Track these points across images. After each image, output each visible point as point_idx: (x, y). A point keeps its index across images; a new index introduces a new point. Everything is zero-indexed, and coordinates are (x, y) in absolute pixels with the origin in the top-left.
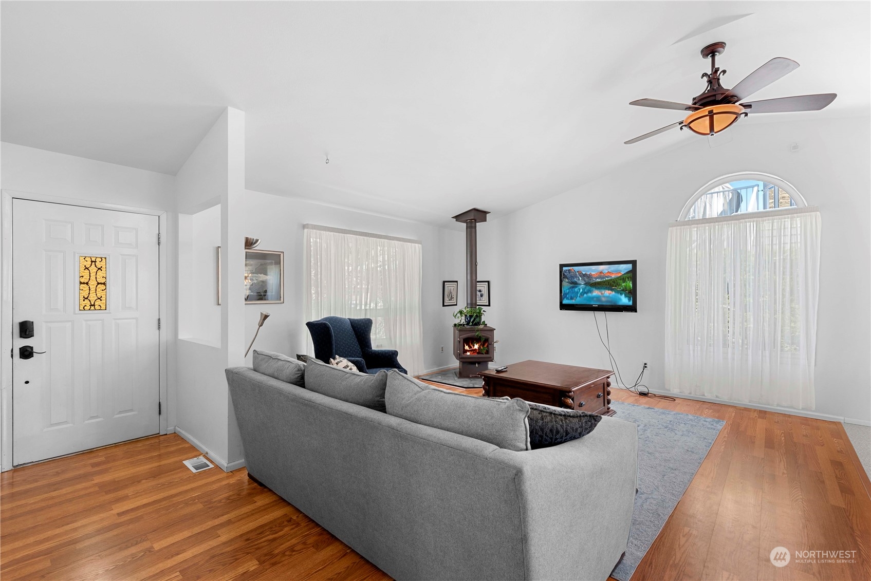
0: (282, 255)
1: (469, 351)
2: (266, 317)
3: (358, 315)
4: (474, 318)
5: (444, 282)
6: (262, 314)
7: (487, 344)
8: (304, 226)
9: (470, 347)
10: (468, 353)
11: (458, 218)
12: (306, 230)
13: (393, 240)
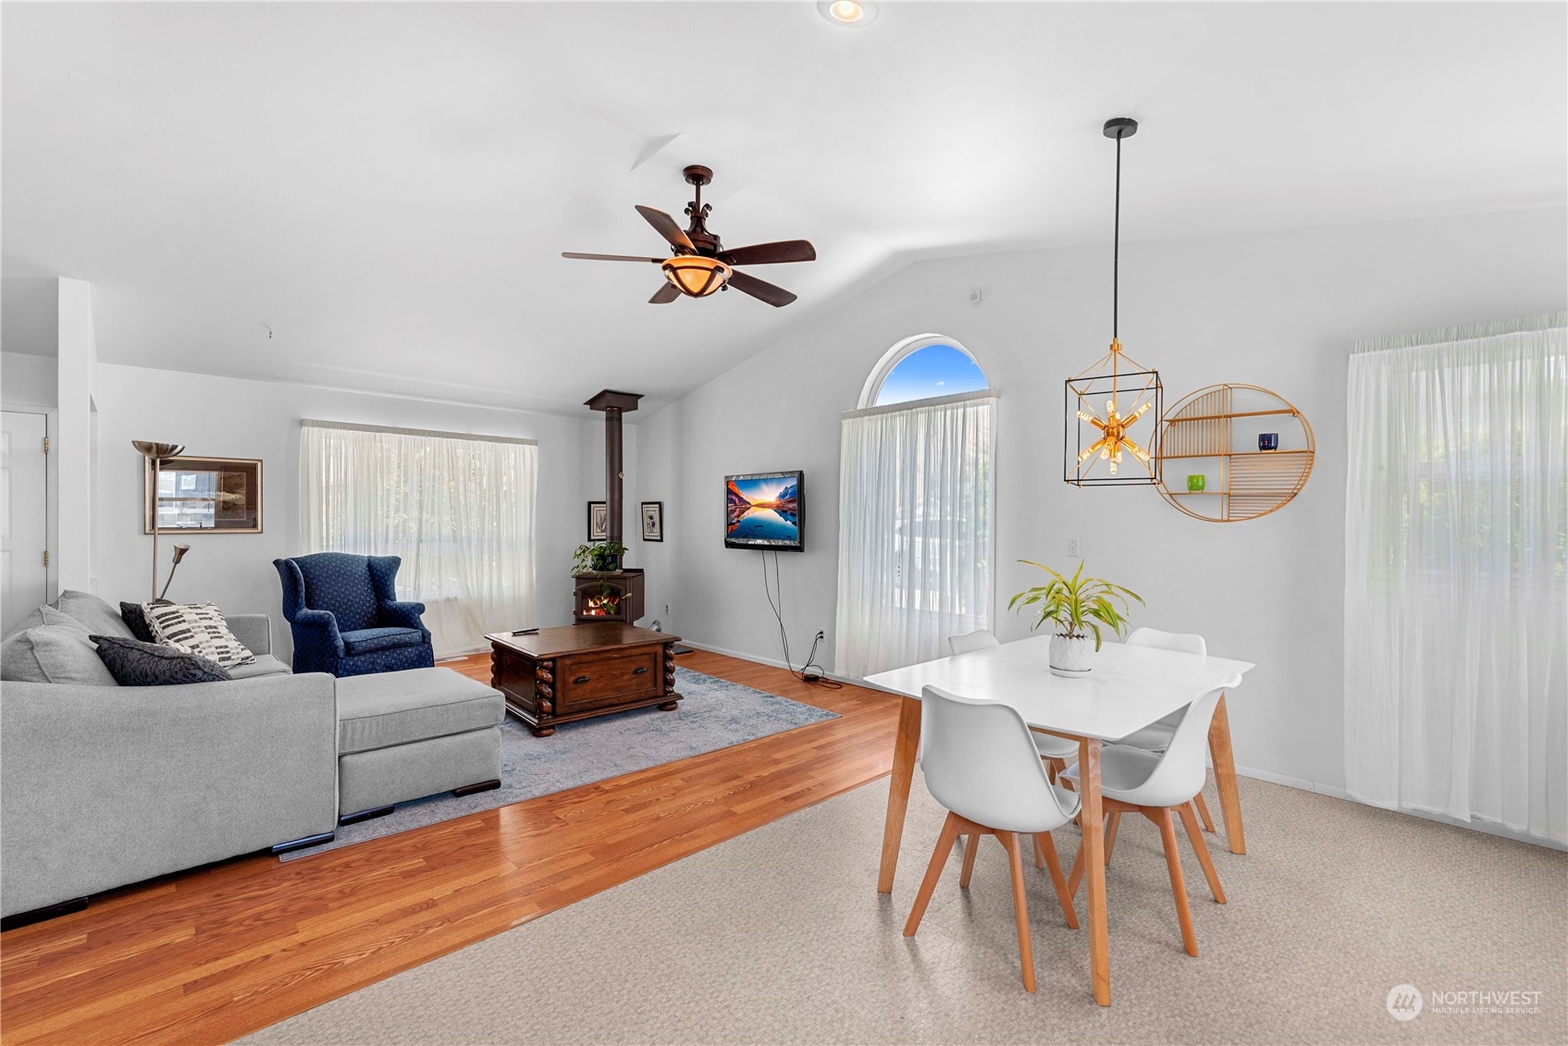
0: (259, 464)
1: (594, 608)
2: (182, 552)
3: (380, 552)
4: (609, 557)
5: (590, 503)
6: (175, 547)
7: (617, 600)
8: (302, 423)
9: (596, 604)
10: (593, 613)
11: (593, 403)
12: (305, 429)
13: (477, 440)
